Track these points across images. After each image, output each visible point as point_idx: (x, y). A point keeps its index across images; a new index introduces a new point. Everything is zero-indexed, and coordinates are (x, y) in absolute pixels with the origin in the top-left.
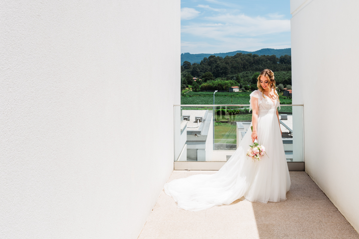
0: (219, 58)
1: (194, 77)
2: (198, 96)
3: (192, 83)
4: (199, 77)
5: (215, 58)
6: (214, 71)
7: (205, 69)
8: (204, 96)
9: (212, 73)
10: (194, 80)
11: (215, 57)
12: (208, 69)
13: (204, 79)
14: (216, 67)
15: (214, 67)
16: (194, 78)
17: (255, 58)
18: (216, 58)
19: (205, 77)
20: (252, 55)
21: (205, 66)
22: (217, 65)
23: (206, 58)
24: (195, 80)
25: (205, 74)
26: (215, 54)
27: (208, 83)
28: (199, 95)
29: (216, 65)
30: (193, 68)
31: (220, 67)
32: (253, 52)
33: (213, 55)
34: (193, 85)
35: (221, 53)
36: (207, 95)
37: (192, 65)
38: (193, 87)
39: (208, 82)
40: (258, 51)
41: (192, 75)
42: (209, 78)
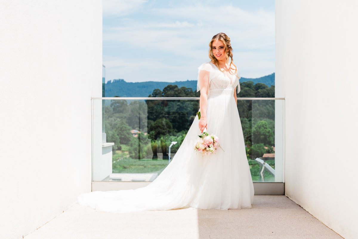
0: (184, 91)
1: (134, 128)
2: (141, 167)
3: (130, 141)
4: (143, 130)
5: (176, 91)
6: (175, 117)
7: (156, 112)
8: (152, 167)
9: (171, 122)
10: (133, 134)
11: (176, 89)
12: (162, 114)
13: (153, 132)
14: (178, 108)
15: (175, 109)
16: (133, 131)
17: (260, 90)
18: (179, 90)
19: (155, 129)
20: (254, 84)
21: (155, 107)
22: (181, 105)
23: (158, 90)
24: (135, 134)
25: (156, 122)
26: (177, 82)
27: (162, 142)
28: (143, 165)
29: (178, 105)
30: (132, 111)
31: (186, 110)
32: (257, 79)
33: (173, 85)
34: (131, 145)
35: (190, 80)
36: (159, 165)
37: (128, 104)
38: (132, 148)
39: (162, 138)
40: (266, 77)
41: (130, 125)
42: (164, 131)
